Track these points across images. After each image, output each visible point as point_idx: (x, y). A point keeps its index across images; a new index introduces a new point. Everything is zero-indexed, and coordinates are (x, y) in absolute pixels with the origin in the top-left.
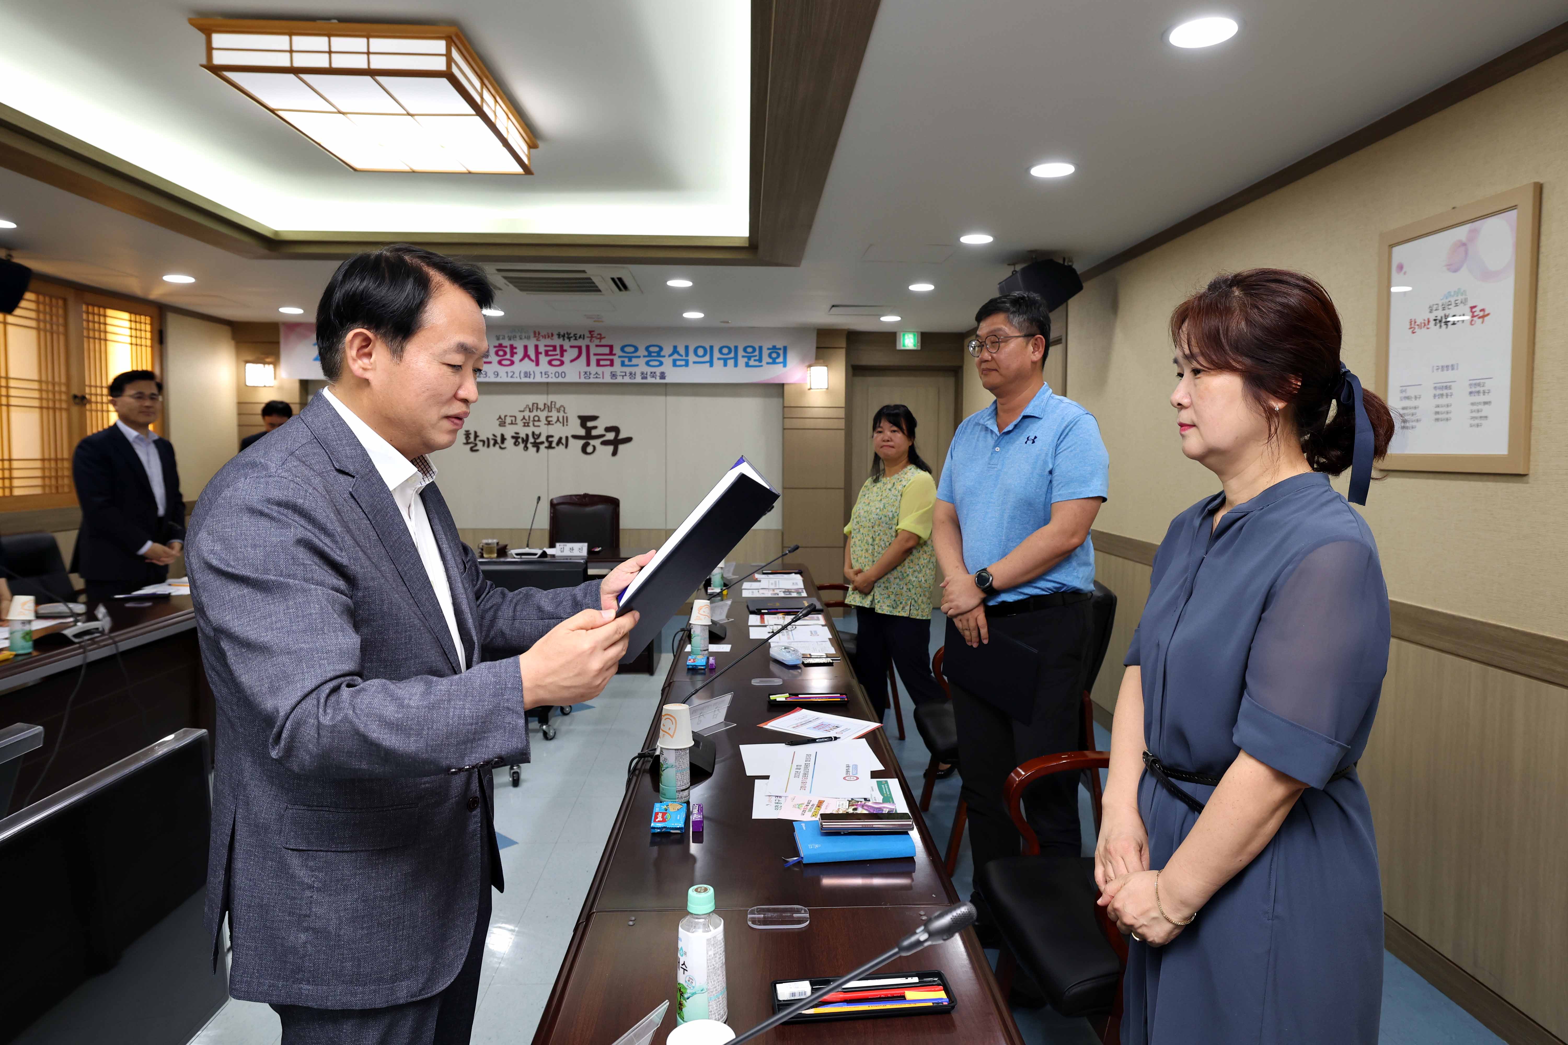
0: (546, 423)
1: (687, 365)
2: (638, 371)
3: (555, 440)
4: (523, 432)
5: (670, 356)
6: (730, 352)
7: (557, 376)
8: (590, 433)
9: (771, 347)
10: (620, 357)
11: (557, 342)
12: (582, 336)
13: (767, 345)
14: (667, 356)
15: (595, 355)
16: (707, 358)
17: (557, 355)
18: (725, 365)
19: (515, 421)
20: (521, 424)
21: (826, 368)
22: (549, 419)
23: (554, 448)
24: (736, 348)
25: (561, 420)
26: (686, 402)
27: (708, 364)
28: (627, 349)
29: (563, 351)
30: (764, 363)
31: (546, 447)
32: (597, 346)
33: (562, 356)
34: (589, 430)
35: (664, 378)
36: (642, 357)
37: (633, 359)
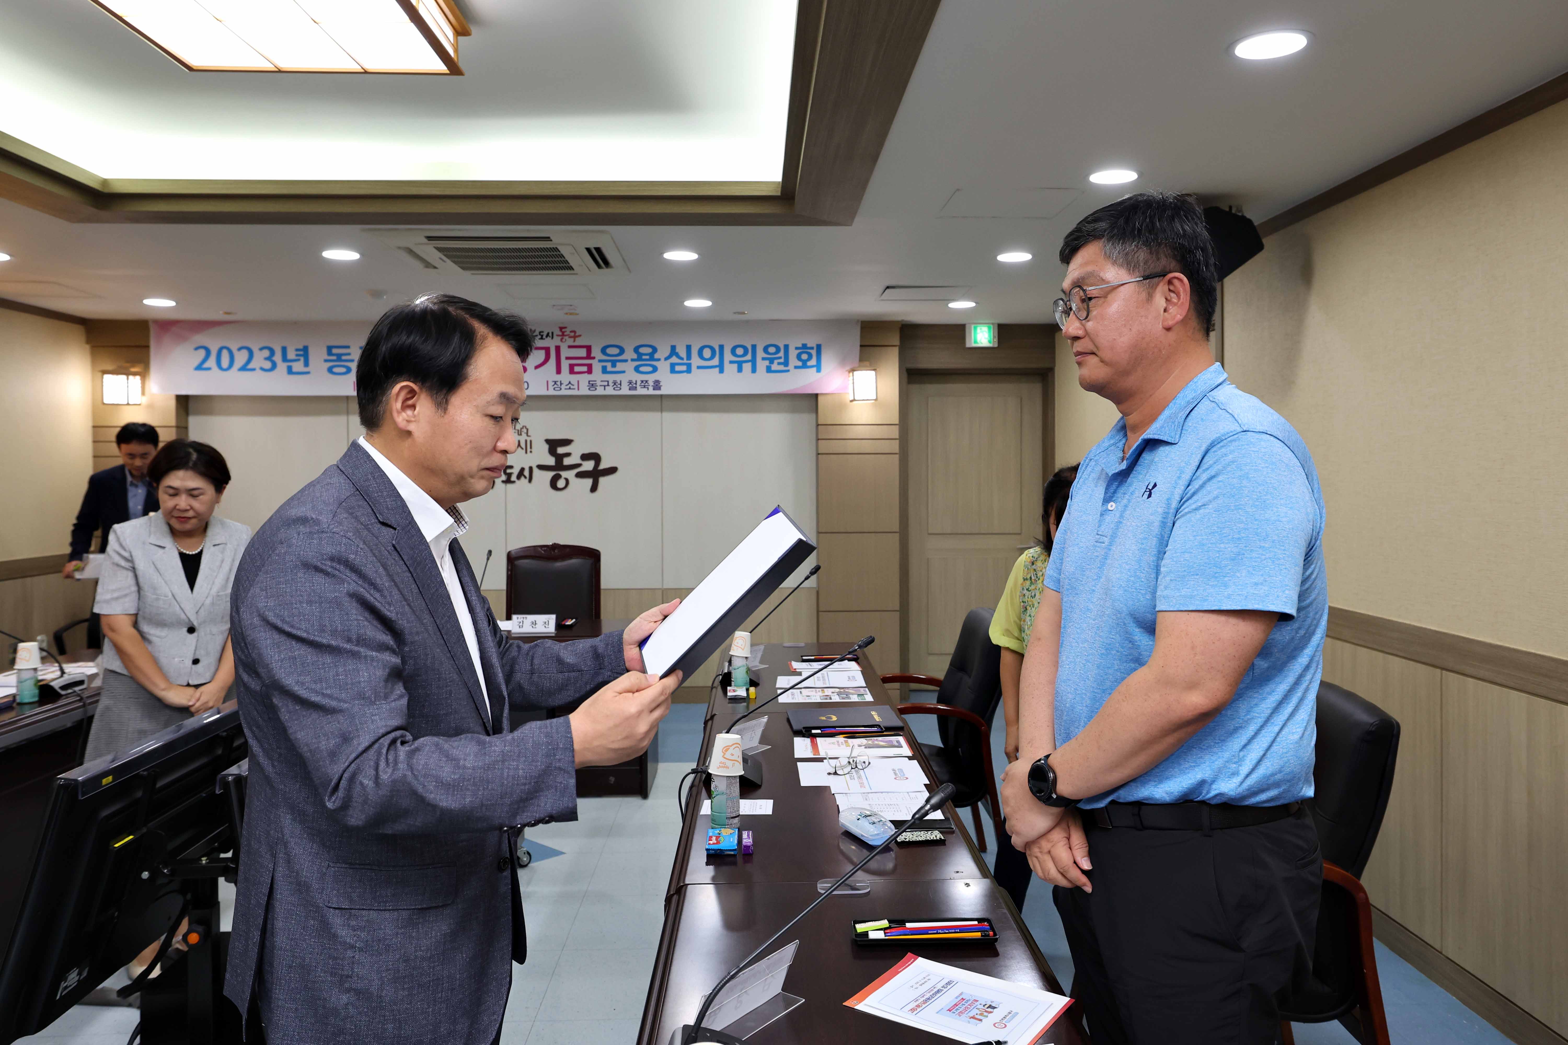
1: (689, 371)
2: (624, 379)
3: (515, 471)
5: (666, 359)
6: (746, 353)
8: (562, 461)
9: (800, 346)
10: (600, 361)
12: (550, 334)
13: (794, 343)
14: (663, 359)
15: (567, 358)
16: (716, 361)
18: (740, 370)
21: (873, 372)
23: (514, 482)
24: (754, 347)
25: (523, 444)
26: (688, 420)
27: (717, 369)
28: (610, 351)
30: (791, 367)
31: (503, 482)
32: (570, 347)
34: (559, 458)
35: (659, 389)
36: (629, 360)
37: (618, 364)
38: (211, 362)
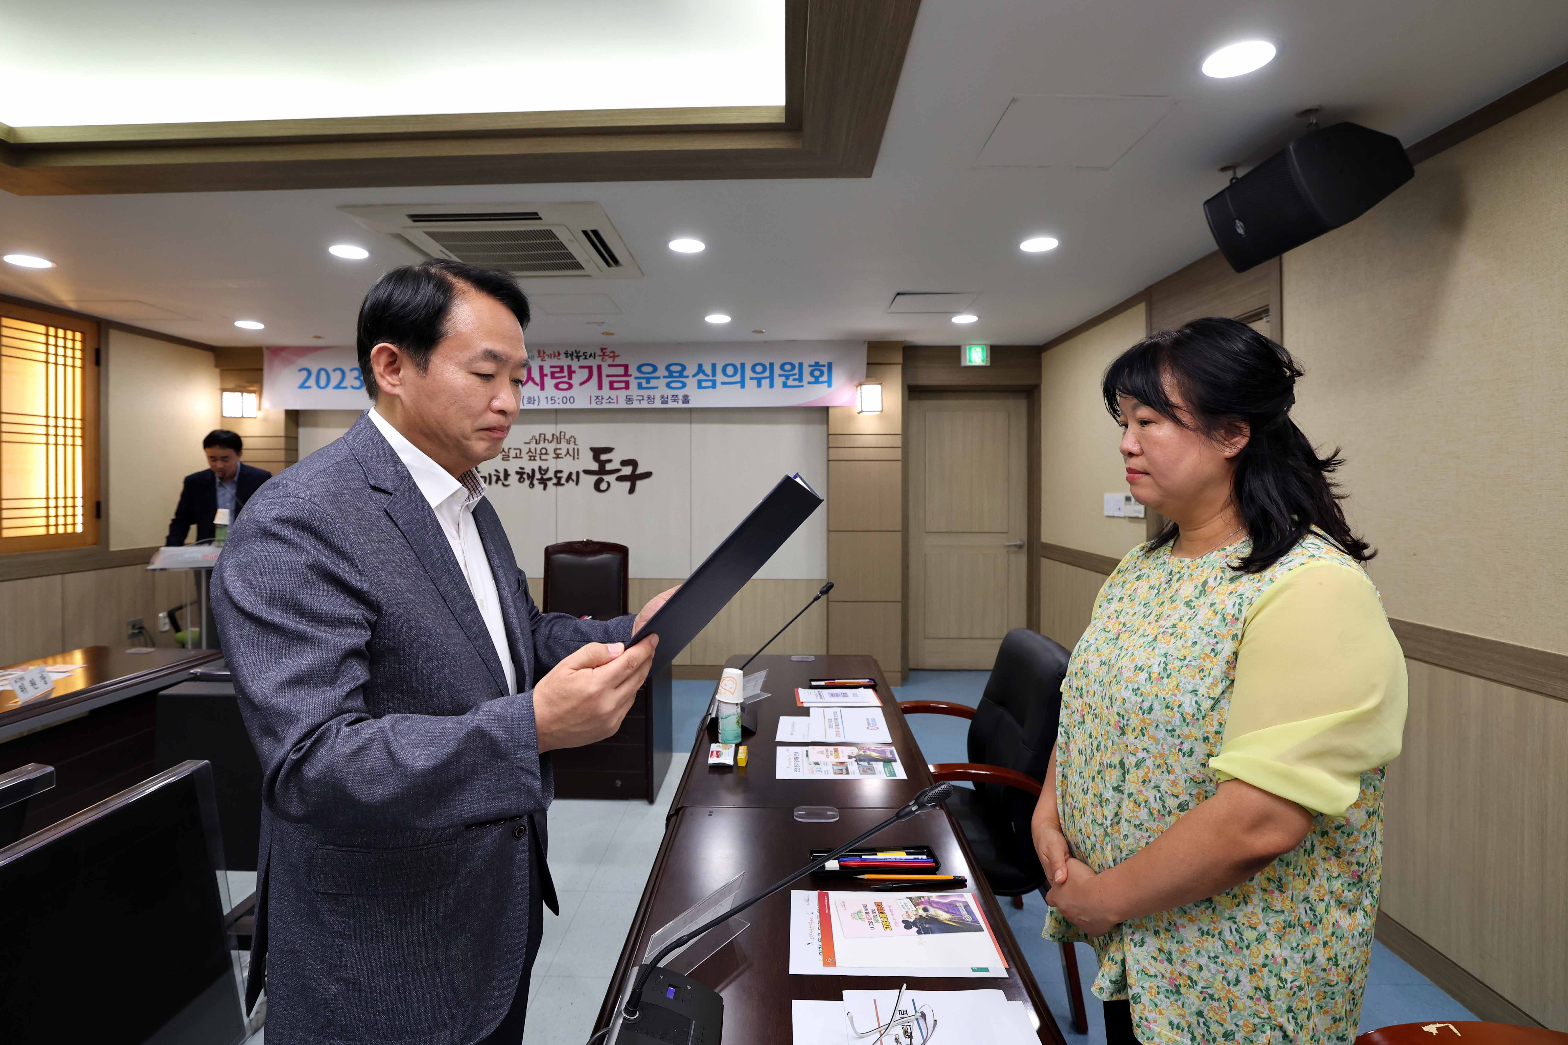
0: (555, 456)
1: (714, 386)
2: (657, 394)
3: (565, 475)
4: (529, 466)
5: (694, 376)
6: (764, 371)
7: (565, 401)
8: (604, 467)
9: (813, 363)
10: (636, 378)
11: (565, 362)
12: (593, 355)
13: (808, 361)
14: (691, 377)
15: (608, 376)
16: (738, 378)
17: (565, 377)
18: (759, 385)
19: (520, 454)
20: (526, 457)
21: (879, 386)
22: (558, 452)
23: (563, 485)
24: (772, 365)
25: (571, 452)
27: (739, 385)
28: (644, 369)
29: (571, 372)
30: (805, 383)
31: (554, 484)
32: (610, 366)
33: (570, 378)
34: (602, 464)
35: (688, 402)
36: (662, 377)
37: (652, 381)
38: (312, 382)
